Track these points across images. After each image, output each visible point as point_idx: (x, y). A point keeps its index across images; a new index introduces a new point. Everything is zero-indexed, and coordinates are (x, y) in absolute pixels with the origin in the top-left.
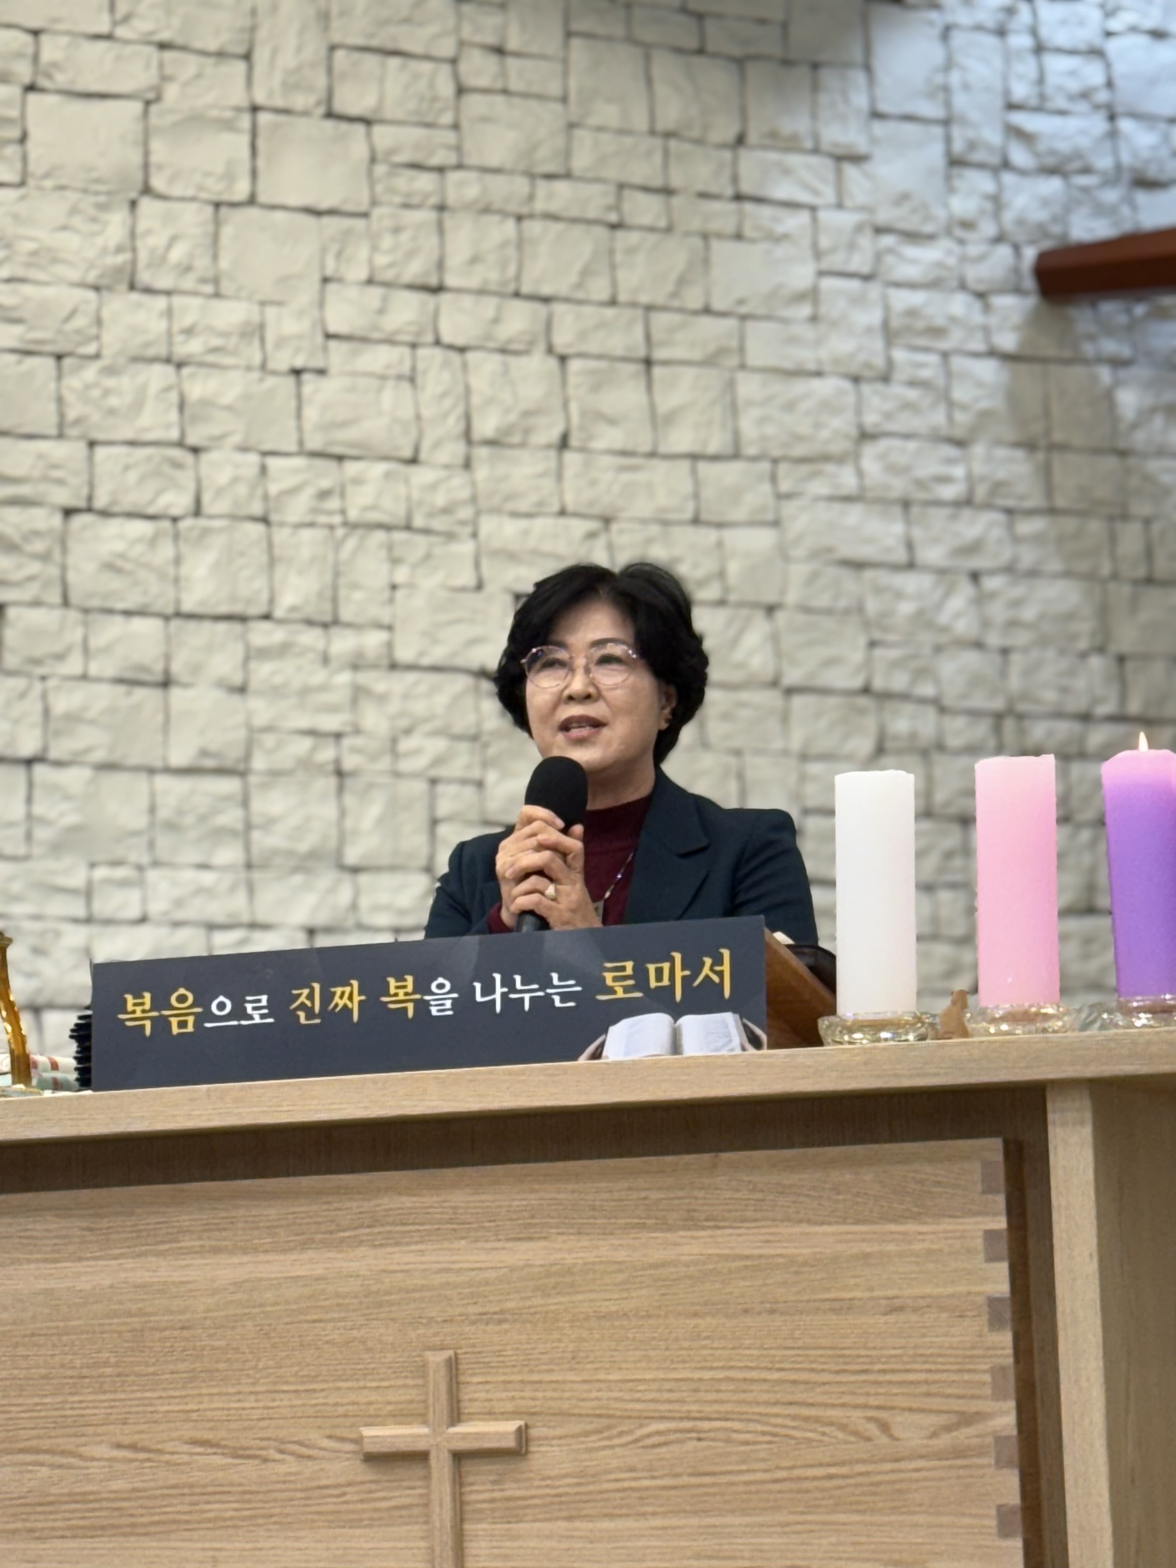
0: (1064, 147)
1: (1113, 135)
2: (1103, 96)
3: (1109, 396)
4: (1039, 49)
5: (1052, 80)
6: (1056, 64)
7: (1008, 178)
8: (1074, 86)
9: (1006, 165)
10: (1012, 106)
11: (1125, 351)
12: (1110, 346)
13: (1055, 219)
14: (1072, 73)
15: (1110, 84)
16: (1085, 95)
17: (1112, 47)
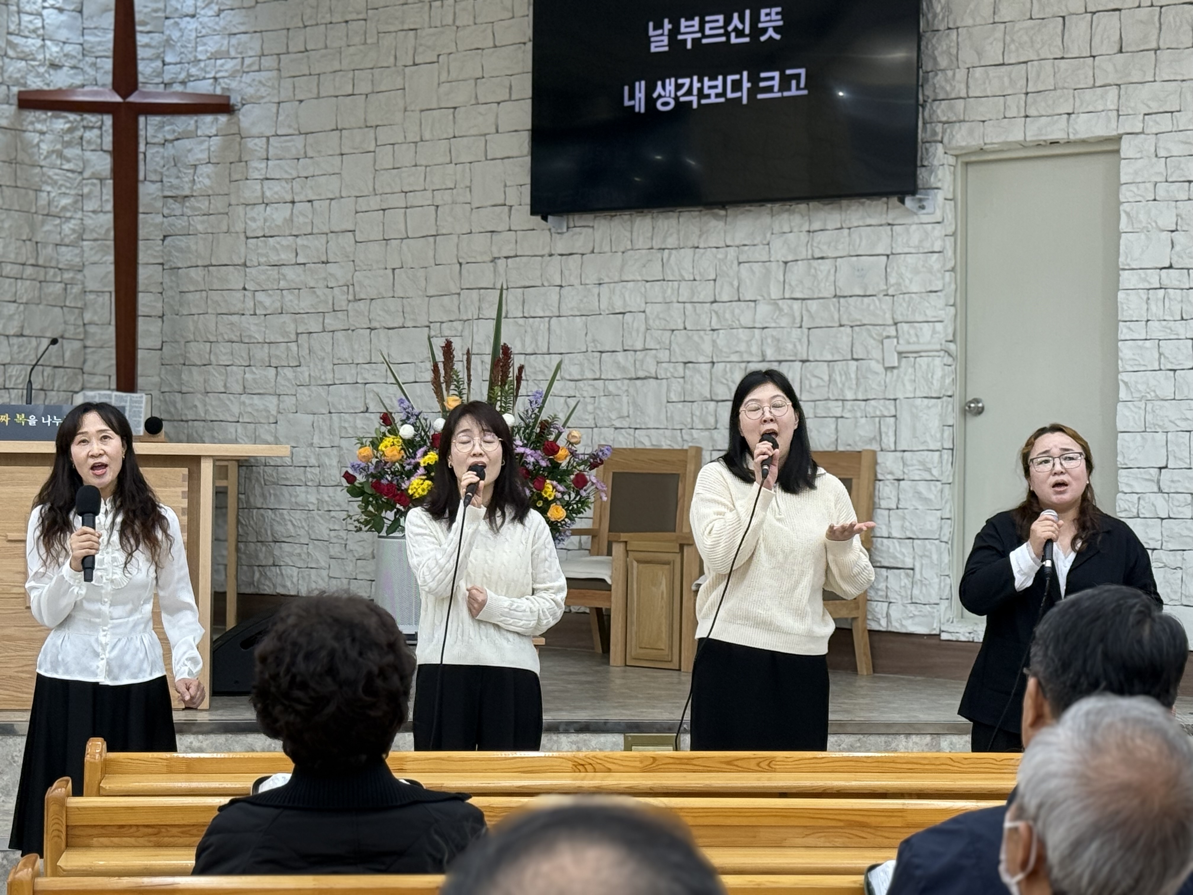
0: (27, 50)
1: (43, 46)
2: (41, 32)
3: (38, 145)
4: (19, 12)
5: (23, 24)
6: (26, 18)
7: (7, 60)
8: (31, 27)
9: (6, 55)
10: (9, 33)
11: (45, 129)
12: (39, 126)
13: (22, 77)
14: (31, 22)
15: (43, 27)
16: (34, 31)
17: (45, 12)
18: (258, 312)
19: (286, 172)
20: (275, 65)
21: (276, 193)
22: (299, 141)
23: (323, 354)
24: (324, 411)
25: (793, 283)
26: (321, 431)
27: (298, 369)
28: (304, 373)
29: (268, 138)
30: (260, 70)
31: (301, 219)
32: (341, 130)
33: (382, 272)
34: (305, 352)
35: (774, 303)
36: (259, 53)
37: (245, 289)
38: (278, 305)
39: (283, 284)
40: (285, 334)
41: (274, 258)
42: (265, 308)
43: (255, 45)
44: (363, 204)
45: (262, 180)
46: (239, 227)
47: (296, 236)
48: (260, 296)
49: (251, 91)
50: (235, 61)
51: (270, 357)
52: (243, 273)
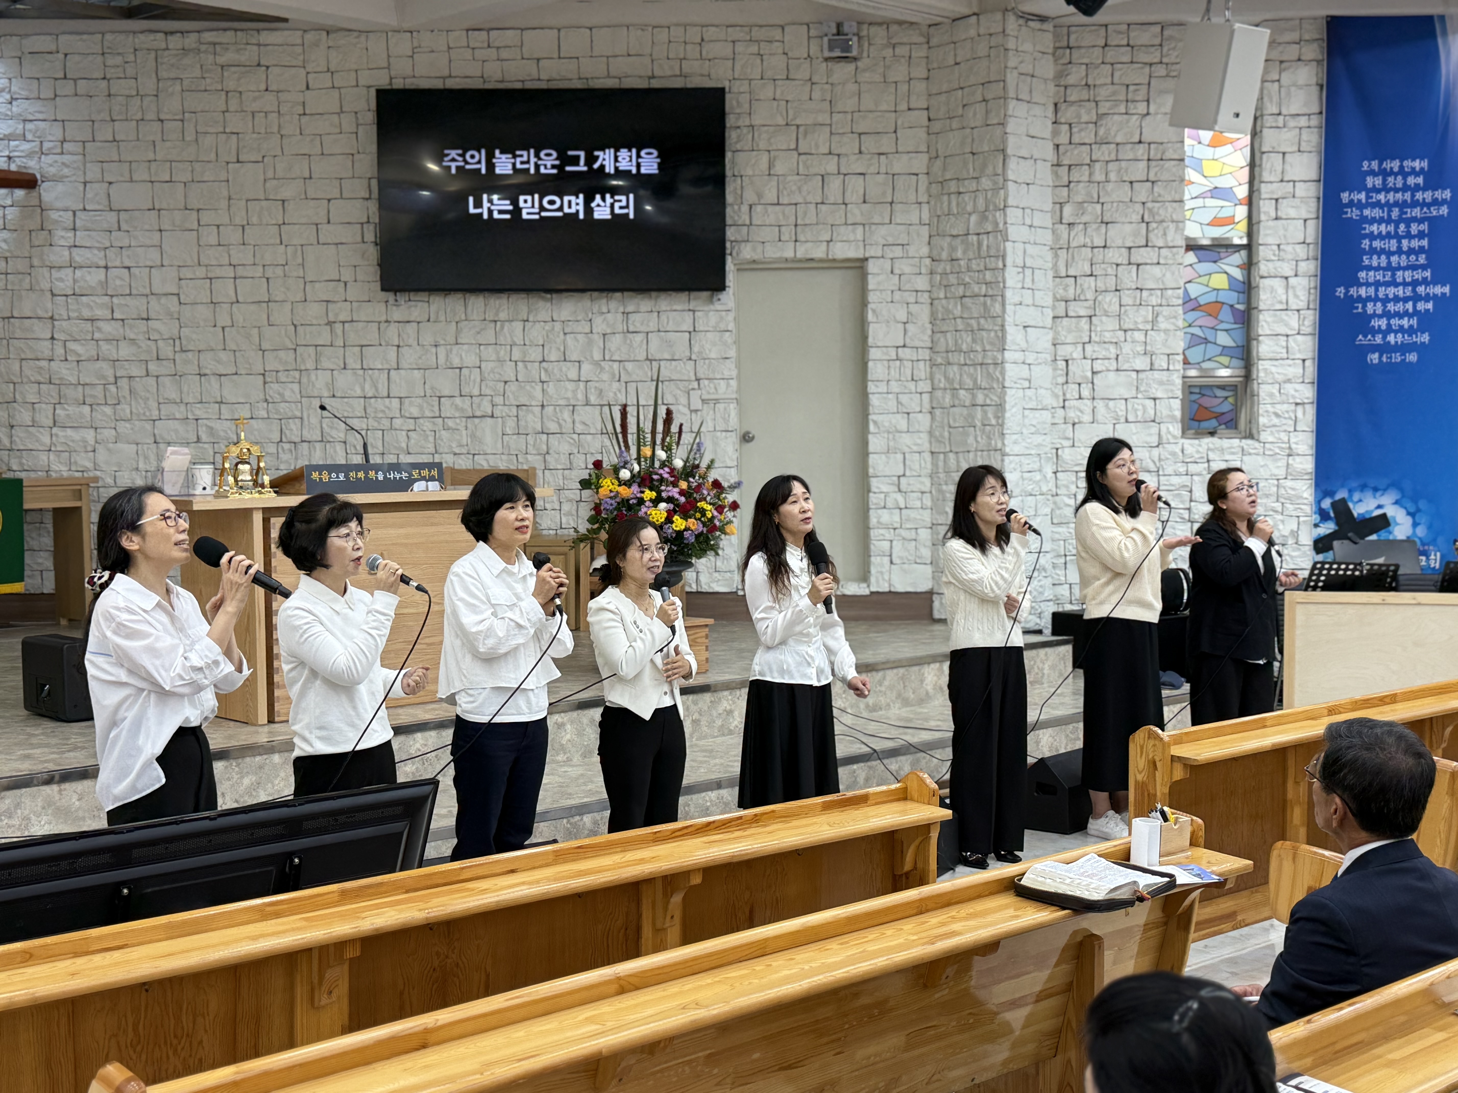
18: (69, 358)
19: (98, 242)
20: (81, 150)
21: (88, 259)
22: (112, 217)
23: (148, 395)
24: (148, 441)
25: (613, 349)
26: (146, 458)
27: (118, 407)
28: (125, 409)
29: (74, 213)
30: (62, 153)
31: (118, 282)
32: (159, 210)
33: (212, 329)
34: (127, 393)
35: (597, 364)
36: (61, 138)
37: (53, 338)
38: (94, 353)
39: (97, 336)
40: (104, 377)
41: (86, 313)
42: (79, 355)
43: (57, 132)
44: (186, 273)
45: (70, 247)
46: (45, 285)
47: (112, 296)
48: (71, 345)
49: (52, 170)
50: (33, 144)
51: (84, 396)
52: (50, 326)
